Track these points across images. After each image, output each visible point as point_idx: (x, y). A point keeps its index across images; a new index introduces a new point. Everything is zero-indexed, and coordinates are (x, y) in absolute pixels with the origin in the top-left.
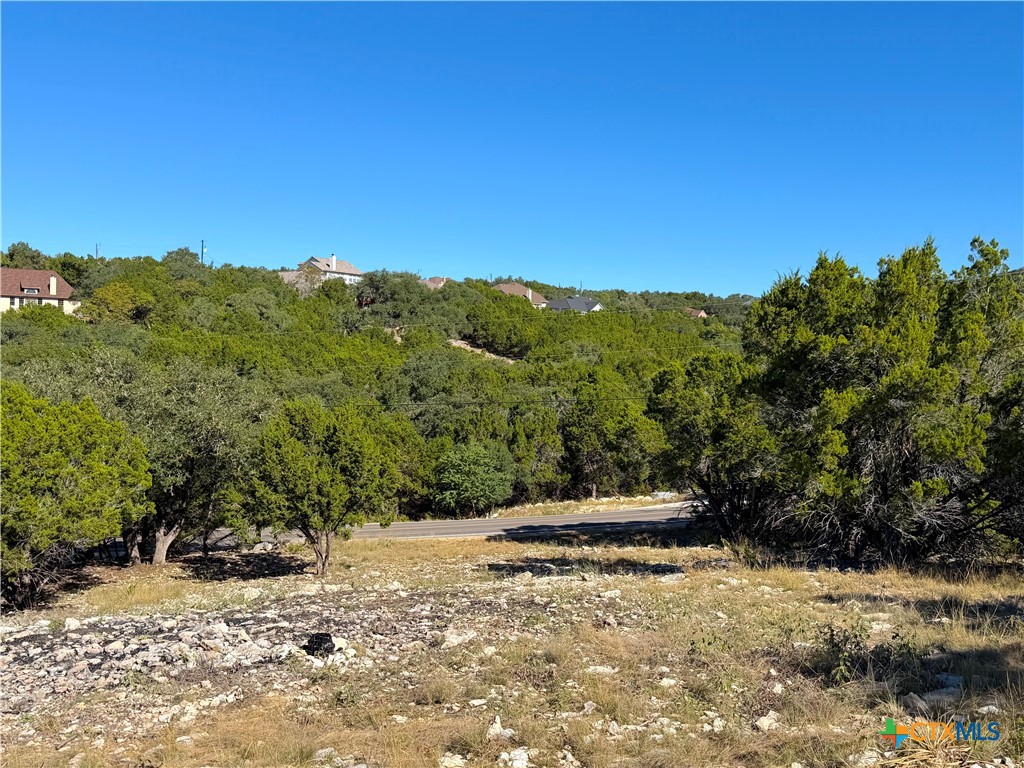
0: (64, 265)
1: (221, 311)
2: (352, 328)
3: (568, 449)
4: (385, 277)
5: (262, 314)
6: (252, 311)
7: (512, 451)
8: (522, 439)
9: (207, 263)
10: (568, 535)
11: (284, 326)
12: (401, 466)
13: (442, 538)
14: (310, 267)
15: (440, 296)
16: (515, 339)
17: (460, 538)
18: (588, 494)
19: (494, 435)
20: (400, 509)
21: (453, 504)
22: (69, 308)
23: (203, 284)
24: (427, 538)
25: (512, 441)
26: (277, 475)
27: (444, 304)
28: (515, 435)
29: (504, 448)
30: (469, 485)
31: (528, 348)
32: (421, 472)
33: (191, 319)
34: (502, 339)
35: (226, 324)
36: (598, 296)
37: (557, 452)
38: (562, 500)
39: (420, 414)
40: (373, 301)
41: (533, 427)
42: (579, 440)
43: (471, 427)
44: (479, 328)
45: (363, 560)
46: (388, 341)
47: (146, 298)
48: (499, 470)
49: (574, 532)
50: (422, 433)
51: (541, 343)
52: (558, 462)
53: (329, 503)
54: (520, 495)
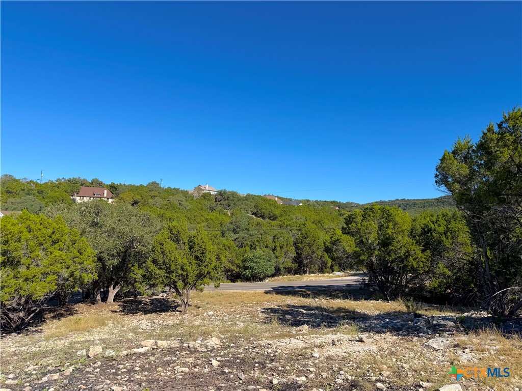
0: (111, 187)
1: (165, 202)
2: (212, 209)
3: (297, 253)
4: (225, 192)
5: (180, 204)
6: (177, 203)
7: (274, 253)
8: (278, 248)
9: (162, 186)
10: (301, 291)
11: (188, 208)
12: (228, 259)
13: (245, 291)
14: (199, 188)
15: (245, 199)
16: (271, 214)
17: (253, 291)
18: (305, 272)
19: (267, 247)
20: (227, 277)
21: (250, 276)
22: (110, 201)
23: (159, 193)
24: (238, 291)
25: (274, 249)
26: (161, 260)
27: (246, 201)
28: (275, 247)
29: (271, 252)
30: (257, 268)
31: (276, 218)
32: (236, 262)
33: (153, 205)
34: (267, 214)
35: (166, 207)
36: (300, 201)
37: (293, 254)
38: (294, 275)
39: (236, 239)
40: (221, 200)
41: (283, 243)
42: (302, 249)
43: (257, 243)
44: (258, 210)
45: (207, 304)
46: (225, 214)
47: (138, 197)
48: (269, 261)
49: (304, 290)
50: (237, 246)
51: (281, 216)
52: (293, 259)
53: (187, 274)
54: (277, 272)
